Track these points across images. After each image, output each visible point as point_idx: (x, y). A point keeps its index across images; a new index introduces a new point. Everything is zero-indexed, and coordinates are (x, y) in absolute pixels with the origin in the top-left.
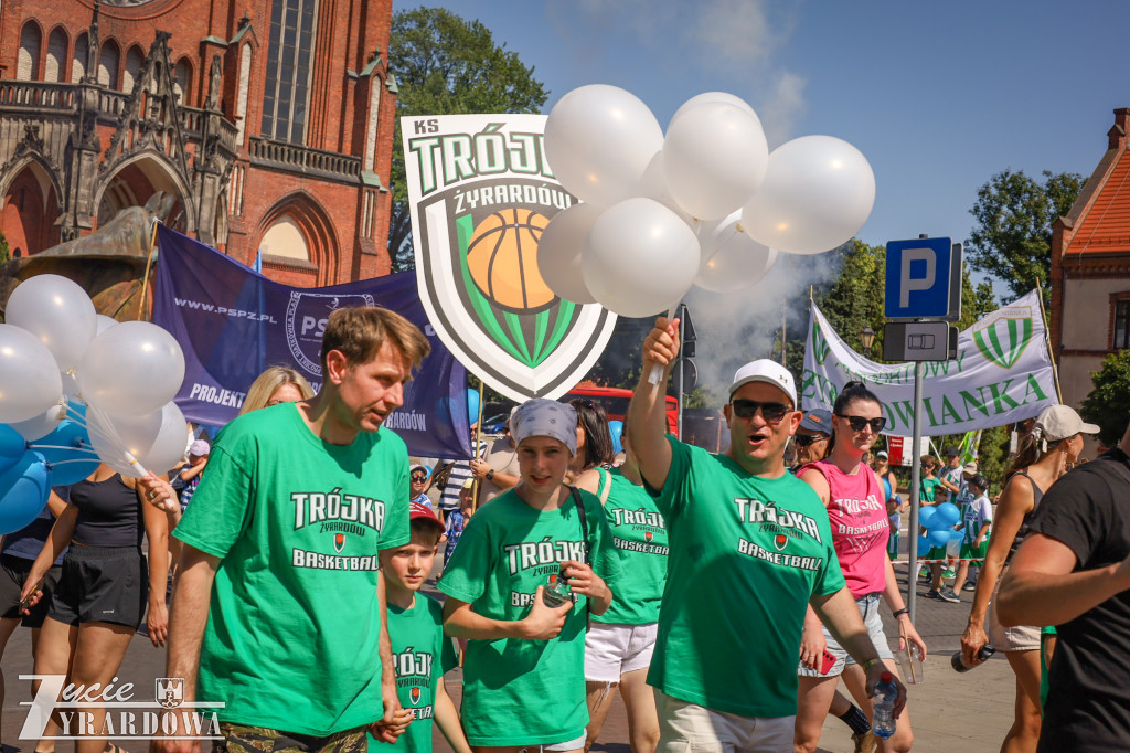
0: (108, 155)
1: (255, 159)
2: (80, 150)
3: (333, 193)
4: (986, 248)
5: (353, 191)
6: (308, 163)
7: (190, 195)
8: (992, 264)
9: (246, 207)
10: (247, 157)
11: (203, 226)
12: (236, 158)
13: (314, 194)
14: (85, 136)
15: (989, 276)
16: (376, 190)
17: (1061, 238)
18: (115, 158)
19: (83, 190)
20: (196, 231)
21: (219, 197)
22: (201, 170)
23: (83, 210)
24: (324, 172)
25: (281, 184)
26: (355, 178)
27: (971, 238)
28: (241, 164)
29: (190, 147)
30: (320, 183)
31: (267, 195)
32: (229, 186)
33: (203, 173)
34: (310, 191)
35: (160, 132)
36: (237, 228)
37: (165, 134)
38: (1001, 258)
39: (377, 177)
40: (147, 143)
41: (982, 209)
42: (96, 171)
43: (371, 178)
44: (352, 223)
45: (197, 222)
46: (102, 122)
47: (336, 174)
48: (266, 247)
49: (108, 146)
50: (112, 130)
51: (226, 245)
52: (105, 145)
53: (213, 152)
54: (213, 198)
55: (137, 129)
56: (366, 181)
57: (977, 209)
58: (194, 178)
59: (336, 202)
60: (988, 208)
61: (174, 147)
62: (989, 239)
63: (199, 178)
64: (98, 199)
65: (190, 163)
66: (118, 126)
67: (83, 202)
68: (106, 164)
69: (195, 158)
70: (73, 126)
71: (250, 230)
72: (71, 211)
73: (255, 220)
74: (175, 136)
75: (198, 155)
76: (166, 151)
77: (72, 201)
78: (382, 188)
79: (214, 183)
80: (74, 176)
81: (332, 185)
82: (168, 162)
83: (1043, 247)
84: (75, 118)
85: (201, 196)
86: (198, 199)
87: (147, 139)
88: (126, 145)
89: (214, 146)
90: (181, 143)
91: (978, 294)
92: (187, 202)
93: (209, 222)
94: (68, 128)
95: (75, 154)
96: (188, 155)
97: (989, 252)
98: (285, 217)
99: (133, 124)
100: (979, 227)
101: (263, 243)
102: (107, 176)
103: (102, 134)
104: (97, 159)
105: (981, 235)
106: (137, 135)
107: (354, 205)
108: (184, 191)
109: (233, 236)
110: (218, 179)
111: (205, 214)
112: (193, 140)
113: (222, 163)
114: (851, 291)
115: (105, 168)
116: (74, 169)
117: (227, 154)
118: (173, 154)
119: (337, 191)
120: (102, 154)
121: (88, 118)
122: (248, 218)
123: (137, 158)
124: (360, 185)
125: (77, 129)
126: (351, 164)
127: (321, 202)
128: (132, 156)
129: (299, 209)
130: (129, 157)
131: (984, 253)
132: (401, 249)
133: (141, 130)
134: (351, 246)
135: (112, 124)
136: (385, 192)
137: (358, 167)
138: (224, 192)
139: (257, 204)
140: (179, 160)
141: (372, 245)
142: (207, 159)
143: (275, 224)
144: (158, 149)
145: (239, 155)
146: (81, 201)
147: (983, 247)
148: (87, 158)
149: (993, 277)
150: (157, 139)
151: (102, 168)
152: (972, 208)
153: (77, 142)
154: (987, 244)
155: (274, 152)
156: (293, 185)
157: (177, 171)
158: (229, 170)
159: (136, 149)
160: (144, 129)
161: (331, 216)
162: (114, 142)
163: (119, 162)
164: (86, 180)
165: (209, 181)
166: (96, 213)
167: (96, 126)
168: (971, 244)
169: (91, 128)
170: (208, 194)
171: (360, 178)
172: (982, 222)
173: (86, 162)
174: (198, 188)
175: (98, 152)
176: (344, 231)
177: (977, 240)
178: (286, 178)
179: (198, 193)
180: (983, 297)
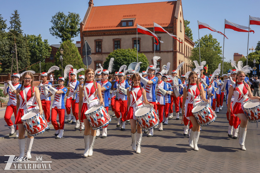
4: (55, 30)
8: (57, 34)
15: (57, 37)
17: (82, 27)
27: (51, 28)
38: (59, 33)
41: (53, 21)
57: (52, 21)
60: (55, 21)
62: (56, 28)
83: (70, 30)
91: (44, 42)
97: (56, 31)
100: (53, 25)
105: (54, 27)
114: (21, 42)
131: (55, 32)
147: (54, 30)
149: (58, 37)
152: (51, 21)
154: (55, 29)
168: (51, 29)
172: (54, 24)
177: (53, 28)
180: (45, 42)
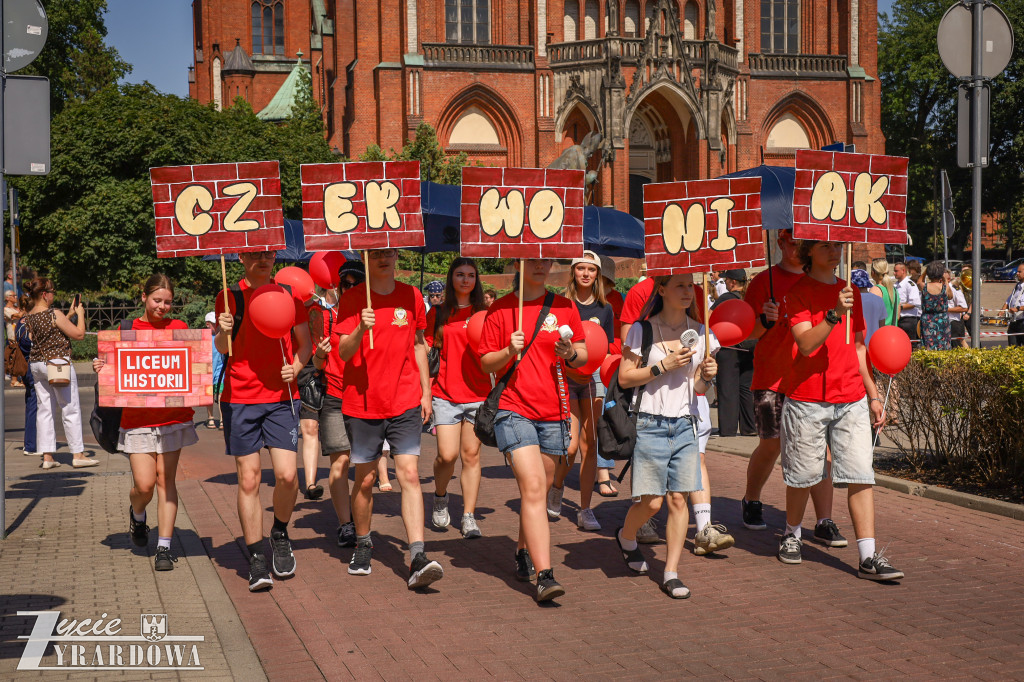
0: (632, 89)
1: (755, 72)
2: (610, 89)
3: (824, 89)
5: (842, 84)
6: (800, 68)
7: (699, 110)
9: (751, 112)
10: (749, 71)
11: (712, 134)
12: (738, 73)
13: (808, 92)
14: (613, 78)
16: (863, 81)
18: (637, 91)
19: (616, 120)
20: (707, 138)
21: (725, 107)
22: (706, 89)
23: (617, 135)
24: (815, 72)
25: (779, 89)
26: (843, 73)
28: (743, 77)
29: (696, 72)
30: (812, 82)
31: (768, 100)
32: (733, 97)
33: (708, 91)
34: (804, 90)
35: (670, 65)
36: (744, 130)
37: (675, 65)
39: (862, 69)
40: (661, 75)
42: (624, 103)
43: (856, 71)
44: (843, 112)
45: (707, 131)
46: (625, 64)
47: (826, 72)
48: (773, 142)
49: (632, 82)
50: (633, 69)
51: (737, 145)
52: (629, 82)
53: (714, 73)
54: (718, 110)
55: (652, 65)
56: (852, 75)
58: (701, 96)
59: (828, 97)
61: (683, 74)
63: (705, 95)
64: (627, 125)
65: (696, 85)
66: (637, 65)
67: (617, 128)
68: (631, 96)
69: (700, 80)
70: (604, 71)
71: (756, 130)
72: (608, 137)
73: (760, 121)
74: (682, 65)
75: (703, 78)
76: (677, 79)
77: (608, 129)
78: (868, 78)
79: (718, 98)
80: (608, 109)
81: (822, 82)
82: (679, 87)
84: (604, 64)
85: (708, 109)
86: (706, 113)
87: (660, 72)
88: (645, 79)
89: (714, 68)
90: (688, 70)
92: (697, 116)
93: (716, 129)
94: (601, 73)
95: (607, 92)
96: (694, 79)
98: (787, 115)
99: (649, 62)
101: (769, 139)
102: (633, 105)
103: (626, 74)
104: (624, 94)
106: (653, 69)
107: (844, 96)
108: (693, 107)
109: (741, 137)
110: (721, 95)
111: (712, 124)
112: (697, 66)
113: (724, 81)
115: (631, 99)
116: (607, 105)
117: (727, 72)
118: (682, 80)
119: (827, 87)
120: (627, 89)
121: (614, 63)
122: (753, 121)
123: (654, 88)
124: (848, 79)
125: (607, 74)
126: (838, 62)
127: (815, 98)
128: (651, 87)
129: (796, 107)
130: (648, 88)
132: (927, 121)
133: (656, 66)
134: (844, 131)
135: (633, 64)
136: (872, 81)
137: (845, 63)
138: (729, 103)
139: (760, 108)
140: (687, 84)
141: (863, 128)
142: (710, 80)
143: (778, 122)
144: (671, 78)
145: (740, 70)
146: (615, 128)
148: (616, 94)
150: (668, 70)
151: (628, 100)
153: (608, 84)
155: (771, 62)
156: (788, 88)
157: (687, 93)
158: (731, 85)
159: (653, 80)
160: (658, 64)
161: (825, 108)
162: (635, 79)
163: (641, 93)
164: (617, 111)
165: (713, 97)
166: (627, 136)
167: (621, 68)
169: (617, 71)
170: (713, 107)
171: (847, 72)
173: (615, 98)
174: (705, 104)
175: (624, 88)
176: (837, 119)
178: (782, 83)
179: (705, 108)
